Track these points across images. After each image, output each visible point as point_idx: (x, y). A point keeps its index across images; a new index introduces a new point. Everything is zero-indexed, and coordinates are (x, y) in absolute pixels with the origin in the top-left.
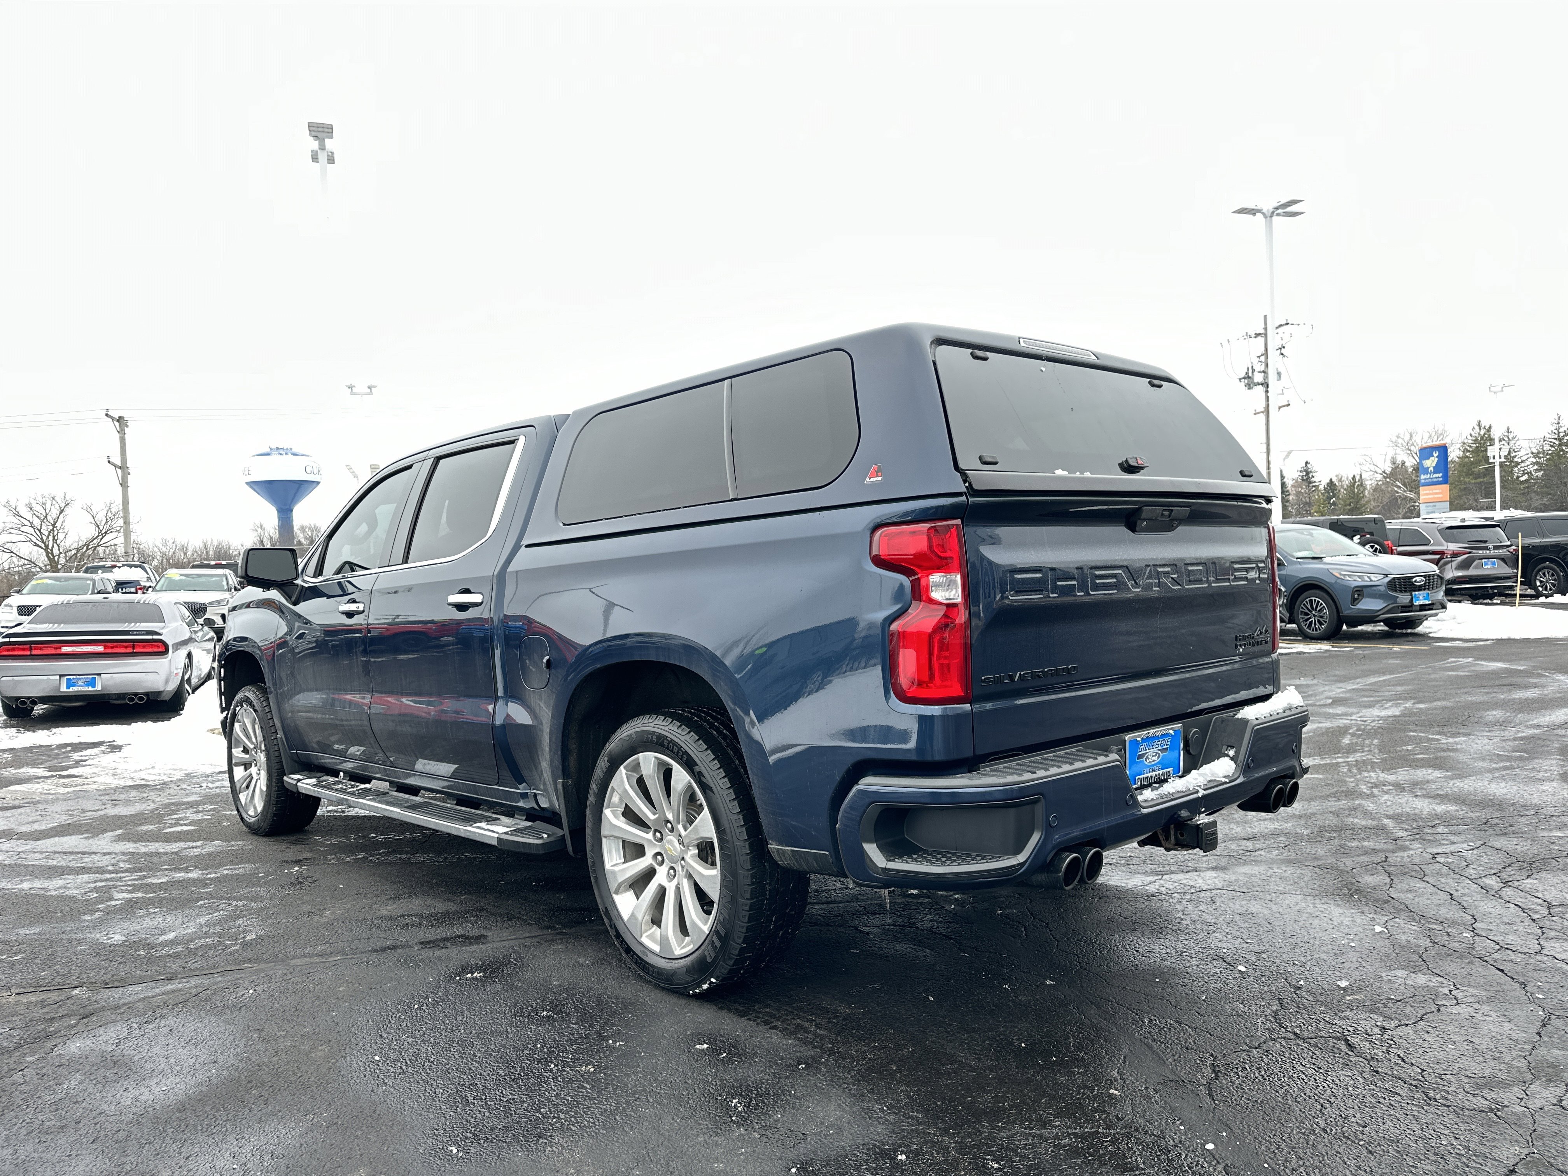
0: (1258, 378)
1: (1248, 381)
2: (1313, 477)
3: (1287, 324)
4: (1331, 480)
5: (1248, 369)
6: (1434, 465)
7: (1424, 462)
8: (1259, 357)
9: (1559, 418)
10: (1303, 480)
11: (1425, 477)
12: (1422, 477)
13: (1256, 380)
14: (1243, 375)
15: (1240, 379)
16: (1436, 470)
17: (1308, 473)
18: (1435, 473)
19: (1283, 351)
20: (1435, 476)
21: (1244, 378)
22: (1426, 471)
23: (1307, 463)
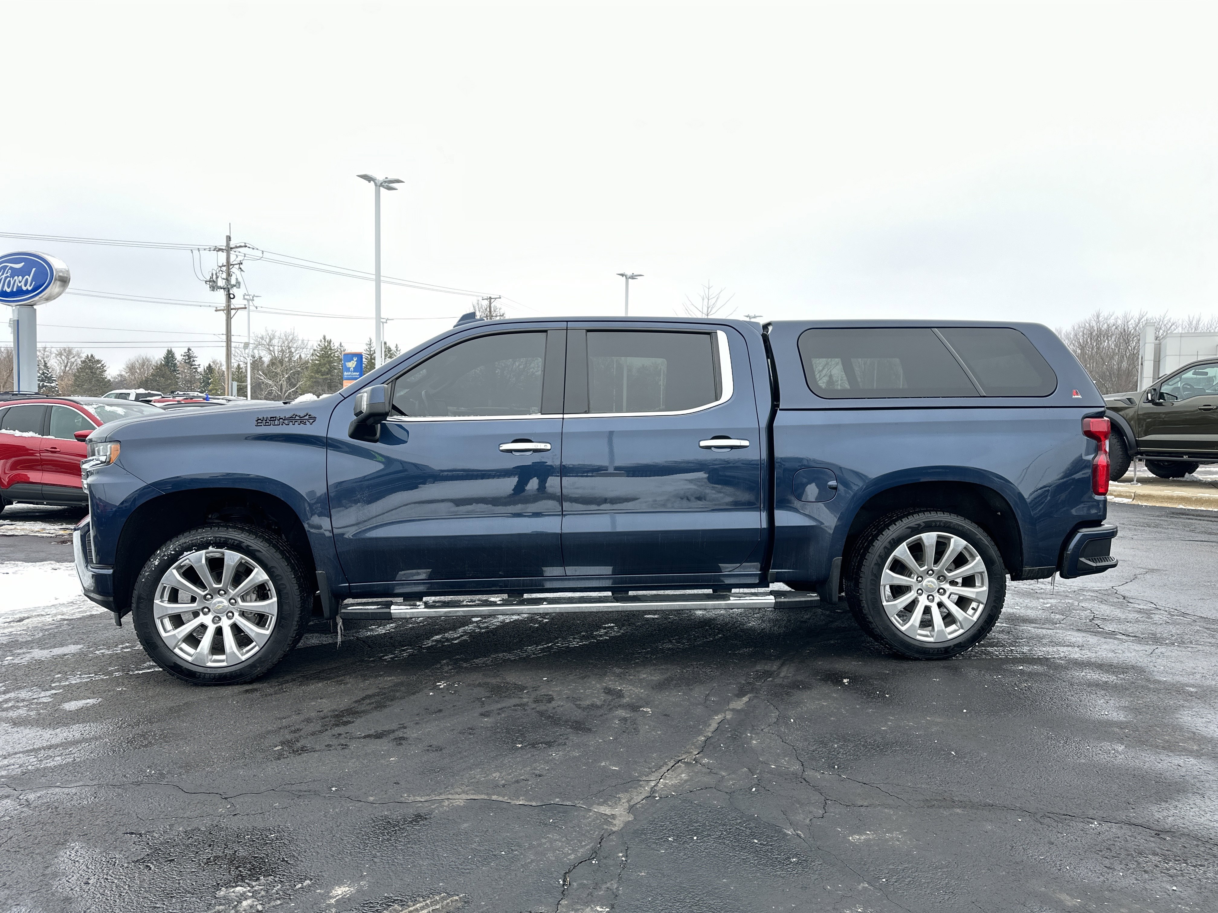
0: (221, 283)
1: (213, 285)
2: (194, 361)
3: (246, 246)
4: (210, 365)
5: (212, 274)
6: (354, 366)
7: (347, 363)
8: (221, 267)
9: (371, 341)
10: (185, 362)
11: (348, 374)
12: (345, 373)
13: (219, 285)
14: (208, 278)
15: (206, 282)
16: (355, 370)
17: (189, 358)
18: (354, 371)
19: (241, 266)
20: (354, 374)
21: (210, 281)
22: (348, 370)
23: (189, 350)
